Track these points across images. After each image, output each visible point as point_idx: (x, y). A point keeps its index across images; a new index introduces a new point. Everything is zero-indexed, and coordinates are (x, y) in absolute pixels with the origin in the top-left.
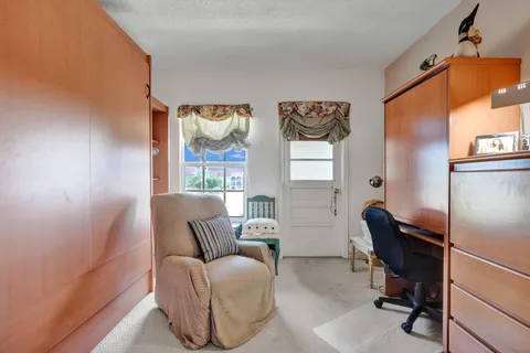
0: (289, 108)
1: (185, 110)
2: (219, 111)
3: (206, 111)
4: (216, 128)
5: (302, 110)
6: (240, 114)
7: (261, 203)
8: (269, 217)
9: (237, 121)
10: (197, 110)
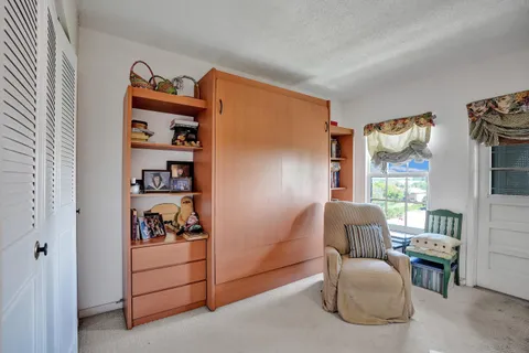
0: (482, 108)
1: (369, 128)
2: (399, 124)
3: (387, 127)
4: (396, 141)
5: (505, 107)
6: (420, 125)
7: (443, 218)
8: (452, 235)
9: (416, 132)
10: (379, 127)
